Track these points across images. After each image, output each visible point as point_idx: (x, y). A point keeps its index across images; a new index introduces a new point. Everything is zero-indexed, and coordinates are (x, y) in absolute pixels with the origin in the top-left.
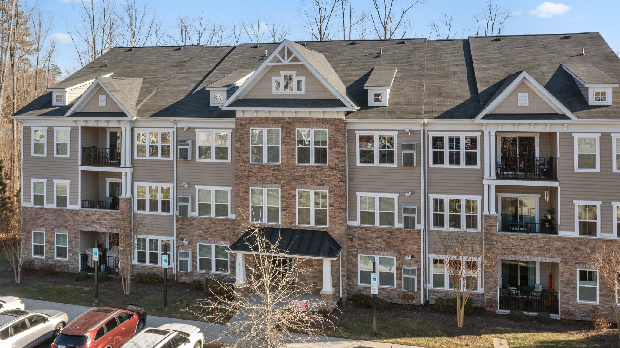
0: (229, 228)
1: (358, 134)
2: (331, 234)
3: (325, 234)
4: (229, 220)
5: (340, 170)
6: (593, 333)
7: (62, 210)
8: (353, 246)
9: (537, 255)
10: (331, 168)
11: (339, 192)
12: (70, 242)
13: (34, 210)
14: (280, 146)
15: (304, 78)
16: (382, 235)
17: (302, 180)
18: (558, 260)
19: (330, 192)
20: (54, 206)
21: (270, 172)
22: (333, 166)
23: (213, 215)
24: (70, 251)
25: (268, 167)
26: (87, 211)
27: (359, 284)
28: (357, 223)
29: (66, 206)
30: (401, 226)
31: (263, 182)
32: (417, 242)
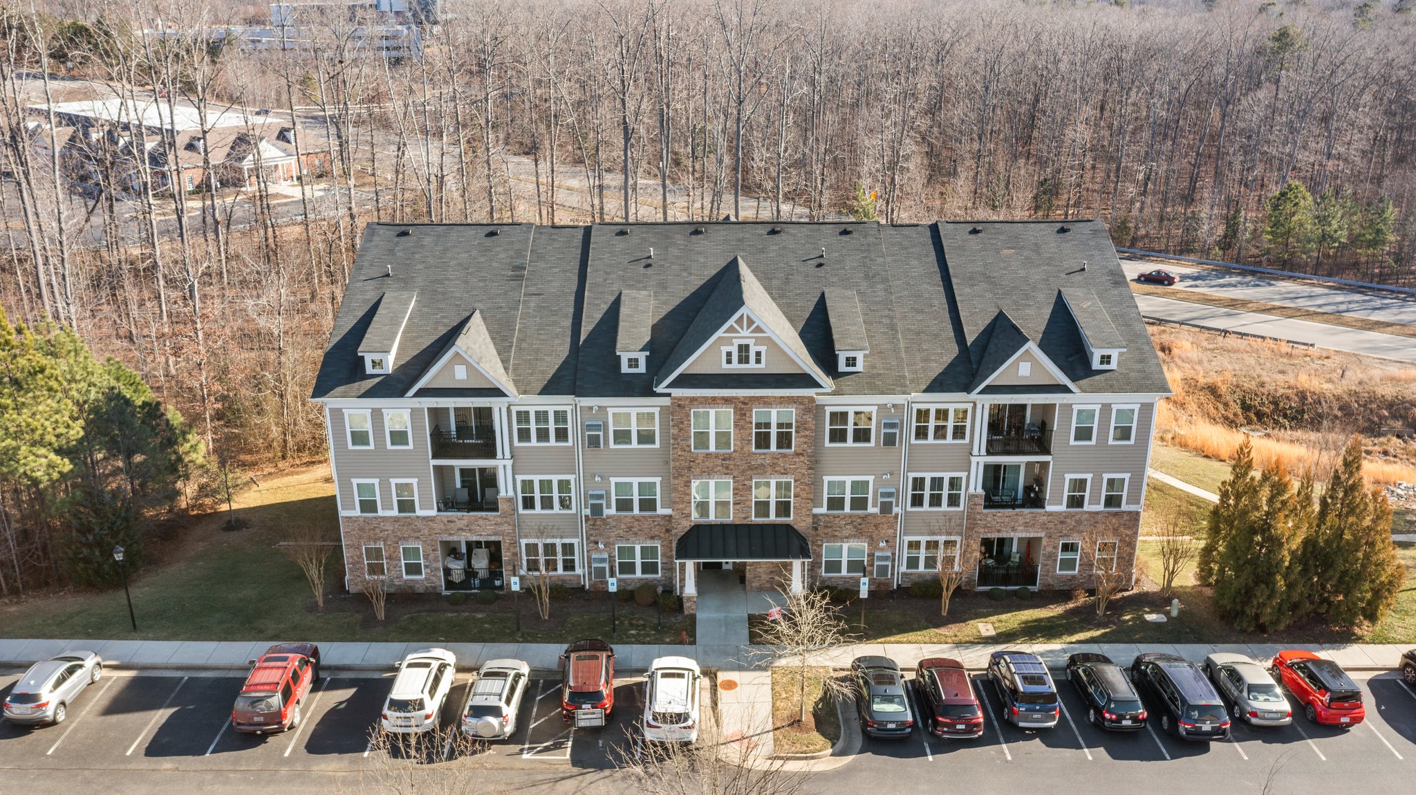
0: (659, 525)
1: (828, 410)
2: (796, 527)
3: (788, 527)
4: (658, 516)
5: (809, 456)
6: (1071, 605)
7: (410, 517)
8: (817, 535)
9: (1022, 531)
10: (797, 454)
11: (806, 481)
12: (426, 557)
13: (361, 519)
14: (732, 430)
15: (765, 348)
16: (852, 522)
17: (761, 469)
18: (1042, 534)
19: (796, 481)
20: (394, 512)
21: (719, 462)
22: (801, 451)
23: (636, 511)
24: (426, 567)
25: (717, 456)
26: (448, 517)
27: (823, 574)
28: (823, 510)
29: (414, 512)
30: (876, 510)
31: (710, 473)
32: (892, 526)
